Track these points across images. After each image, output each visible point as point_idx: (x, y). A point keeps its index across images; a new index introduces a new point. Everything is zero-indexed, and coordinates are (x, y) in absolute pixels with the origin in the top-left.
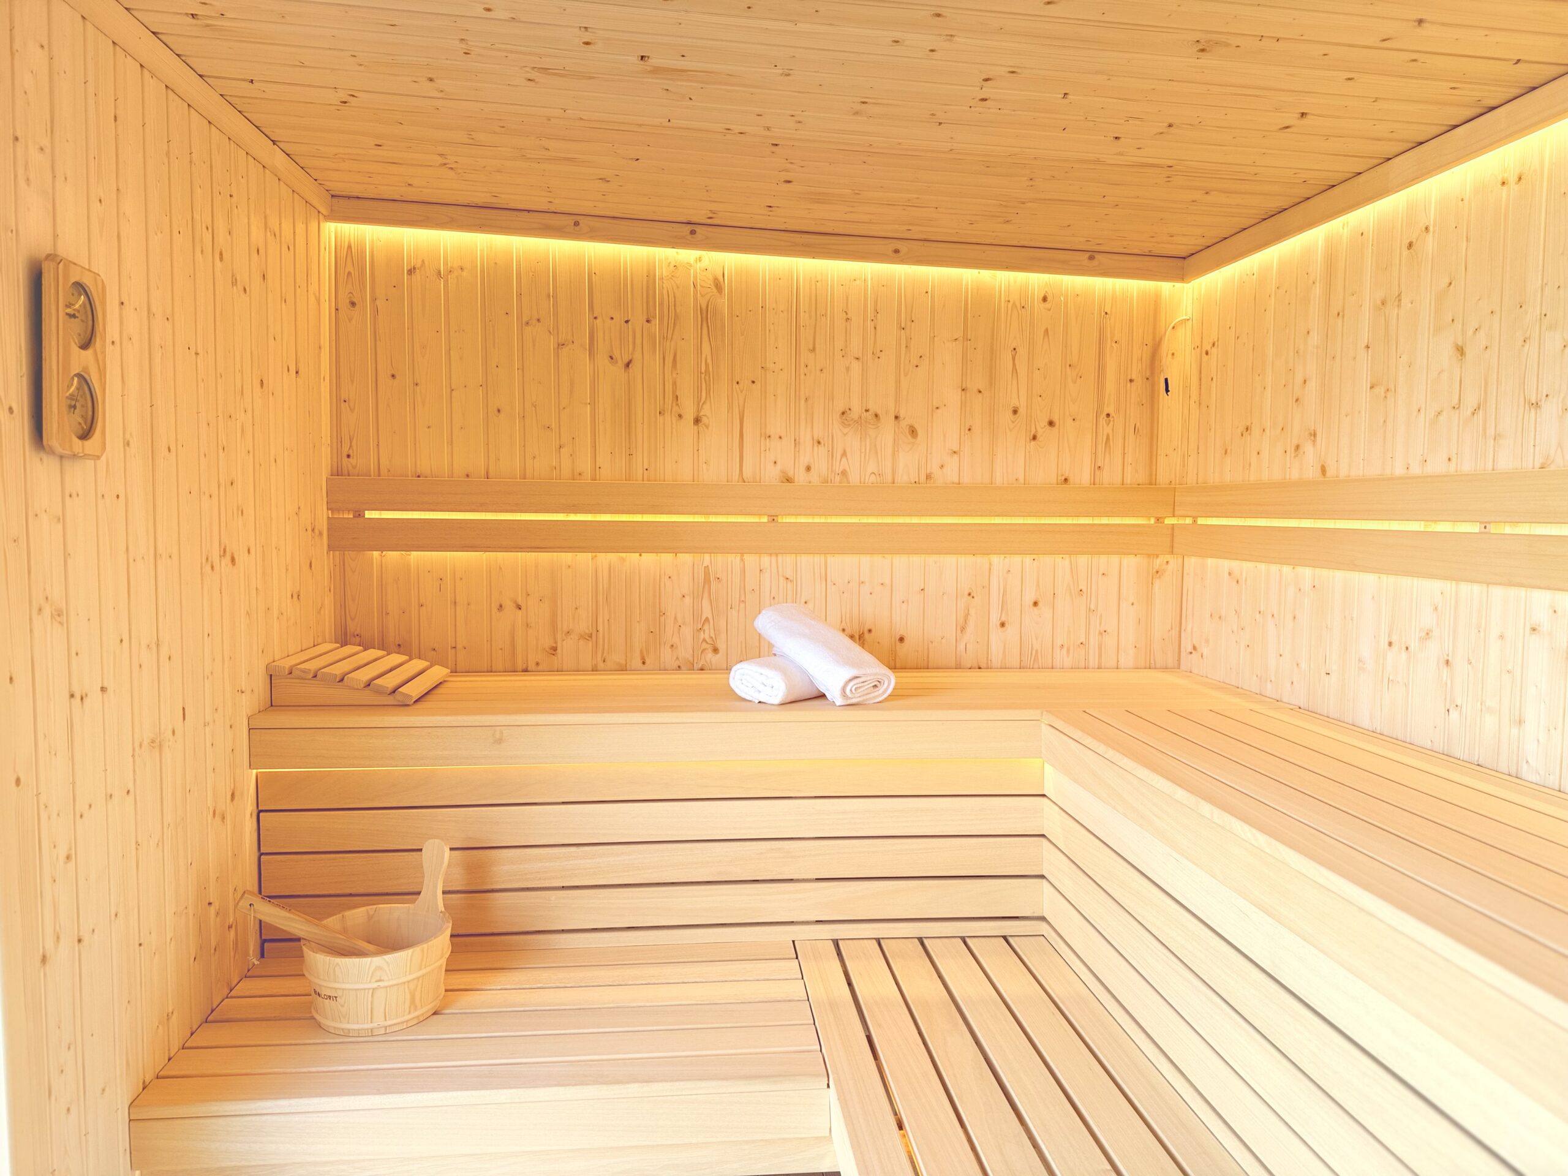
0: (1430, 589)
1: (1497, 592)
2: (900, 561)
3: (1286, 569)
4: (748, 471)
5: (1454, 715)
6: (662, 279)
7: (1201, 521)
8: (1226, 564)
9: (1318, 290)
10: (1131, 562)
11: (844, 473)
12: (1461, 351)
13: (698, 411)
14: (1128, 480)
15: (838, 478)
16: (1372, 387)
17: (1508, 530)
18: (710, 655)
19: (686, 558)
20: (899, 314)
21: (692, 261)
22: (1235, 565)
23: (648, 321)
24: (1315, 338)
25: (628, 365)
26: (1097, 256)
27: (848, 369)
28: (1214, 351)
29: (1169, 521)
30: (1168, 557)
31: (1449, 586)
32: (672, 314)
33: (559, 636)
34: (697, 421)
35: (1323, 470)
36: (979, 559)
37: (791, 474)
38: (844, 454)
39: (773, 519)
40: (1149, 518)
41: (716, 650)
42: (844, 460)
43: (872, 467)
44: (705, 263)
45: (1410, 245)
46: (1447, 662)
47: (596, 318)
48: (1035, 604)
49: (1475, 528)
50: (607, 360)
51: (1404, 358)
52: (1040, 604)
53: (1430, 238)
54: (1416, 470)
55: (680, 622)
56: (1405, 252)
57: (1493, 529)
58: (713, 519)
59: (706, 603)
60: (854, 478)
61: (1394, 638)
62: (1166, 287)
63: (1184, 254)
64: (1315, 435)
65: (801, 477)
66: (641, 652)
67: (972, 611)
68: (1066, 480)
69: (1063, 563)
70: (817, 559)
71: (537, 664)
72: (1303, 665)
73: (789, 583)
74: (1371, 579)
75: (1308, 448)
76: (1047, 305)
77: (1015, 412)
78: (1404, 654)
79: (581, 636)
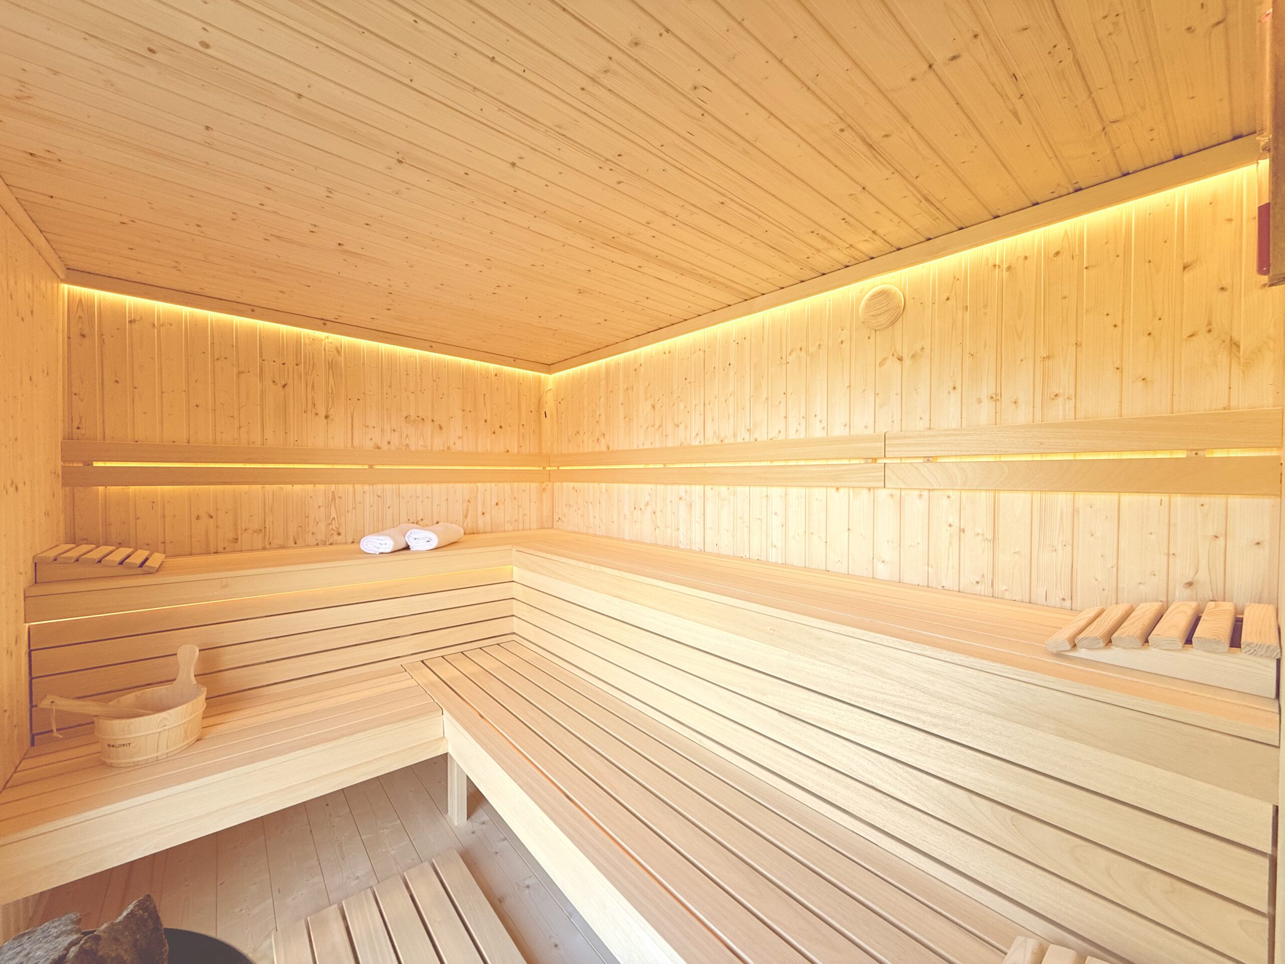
0: (647, 487)
1: (669, 487)
2: (436, 486)
3: (596, 485)
4: (356, 443)
5: (657, 530)
6: (305, 344)
7: (561, 468)
8: (571, 484)
9: (603, 382)
10: (534, 485)
11: (407, 445)
12: (653, 407)
13: (327, 412)
14: (531, 452)
15: (404, 448)
16: (624, 418)
17: (671, 466)
18: (336, 537)
19: (321, 487)
20: (433, 374)
21: (323, 338)
22: (575, 484)
23: (297, 365)
24: (603, 400)
25: (284, 386)
26: (517, 360)
27: (408, 397)
28: (563, 402)
29: (548, 468)
30: (548, 483)
31: (653, 486)
32: (311, 363)
33: (239, 532)
34: (327, 417)
35: (608, 448)
36: (472, 485)
37: (379, 445)
38: (407, 436)
39: (371, 467)
40: (540, 467)
41: (339, 534)
42: (407, 439)
43: (421, 443)
44: (330, 340)
45: (635, 370)
46: (654, 513)
47: (264, 360)
48: (497, 504)
49: (662, 466)
50: (271, 383)
51: (635, 408)
52: (499, 504)
53: (642, 368)
54: (641, 447)
55: (318, 520)
56: (634, 372)
57: (668, 466)
58: (336, 467)
59: (333, 510)
60: (413, 448)
61: (636, 506)
62: (543, 375)
63: (550, 363)
64: (604, 435)
65: (385, 446)
66: (294, 538)
67: (470, 509)
68: (508, 451)
69: (507, 486)
70: (395, 486)
71: (224, 548)
72: (604, 520)
73: (380, 499)
74: (626, 486)
75: (602, 439)
76: (497, 378)
77: (486, 421)
78: (640, 512)
79: (255, 531)
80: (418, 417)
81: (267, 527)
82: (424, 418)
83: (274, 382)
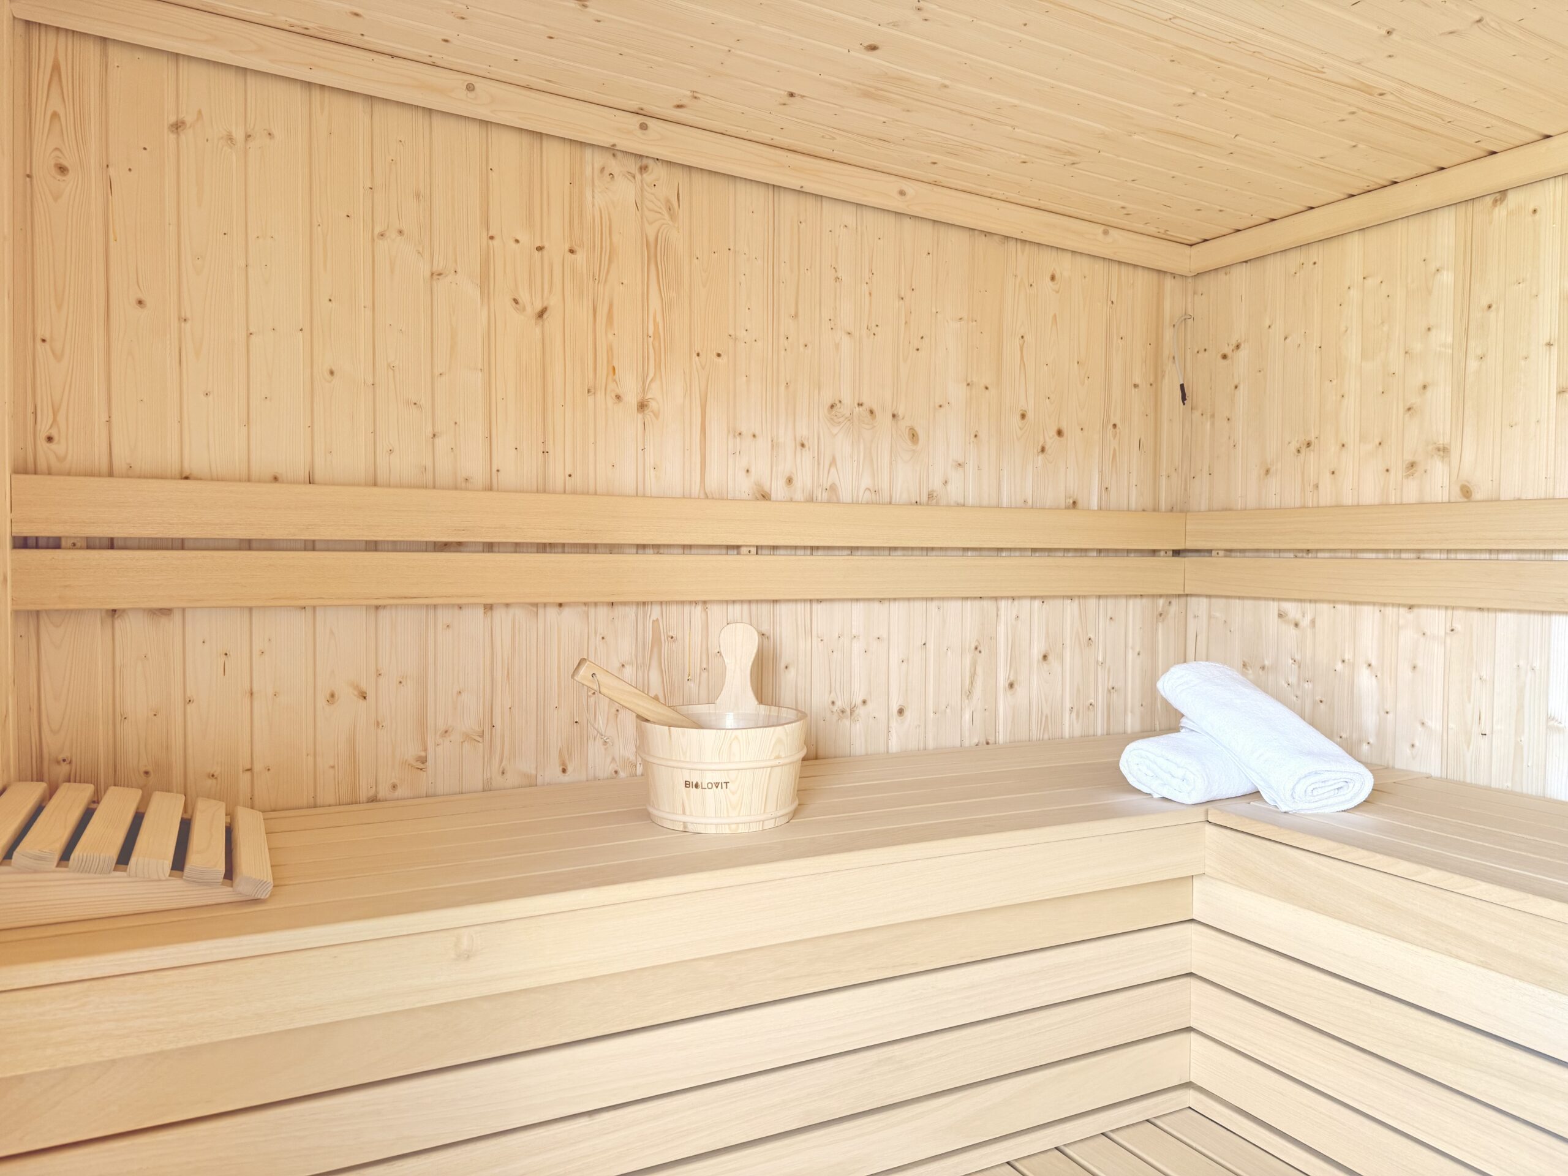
2: (899, 610)
4: (712, 481)
10: (1136, 607)
11: (833, 487)
13: (644, 391)
14: (1133, 501)
15: (824, 494)
23: (572, 251)
25: (541, 314)
26: (1112, 231)
27: (837, 346)
30: (1171, 597)
32: (606, 245)
33: (431, 739)
34: (642, 406)
35: (1466, 491)
36: (986, 603)
37: (767, 487)
38: (833, 462)
42: (833, 470)
43: (866, 482)
47: (492, 238)
48: (1045, 658)
50: (509, 303)
52: (1050, 658)
59: (654, 674)
60: (845, 495)
63: (1194, 240)
64: (1447, 450)
65: (778, 489)
66: (560, 754)
67: (979, 671)
68: (1074, 503)
69: (1072, 609)
71: (394, 787)
75: (1433, 465)
76: (1055, 286)
77: (1023, 416)
79: (467, 737)
80: (860, 405)
81: (498, 722)
82: (875, 408)
83: (516, 301)
